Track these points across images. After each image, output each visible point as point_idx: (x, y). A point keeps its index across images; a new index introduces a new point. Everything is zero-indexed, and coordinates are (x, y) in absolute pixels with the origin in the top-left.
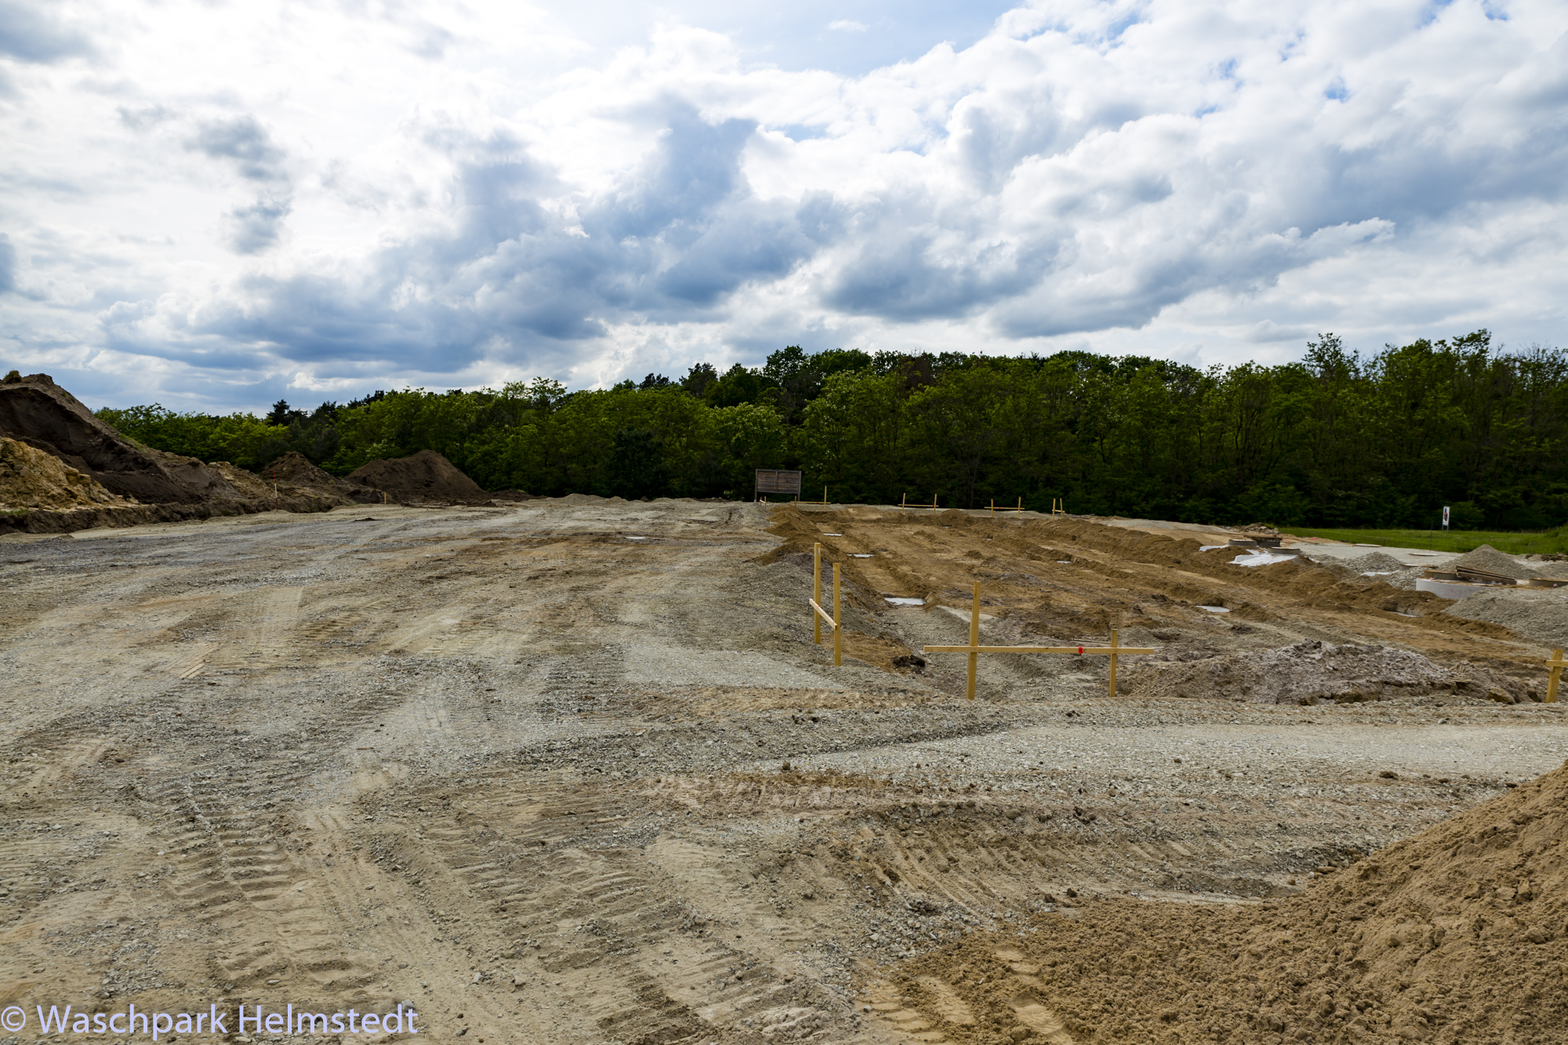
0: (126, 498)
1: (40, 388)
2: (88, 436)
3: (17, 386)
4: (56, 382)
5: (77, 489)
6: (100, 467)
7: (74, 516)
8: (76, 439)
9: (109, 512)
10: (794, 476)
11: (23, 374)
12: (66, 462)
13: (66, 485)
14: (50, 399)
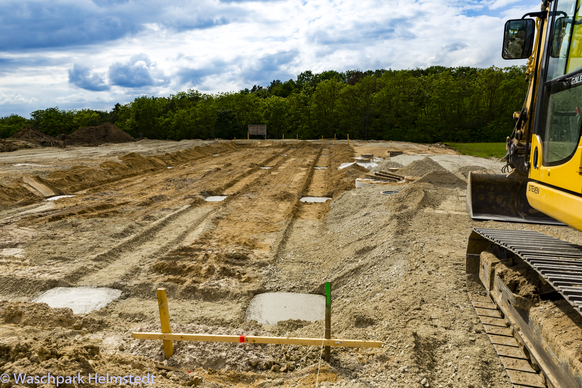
10: (264, 127)
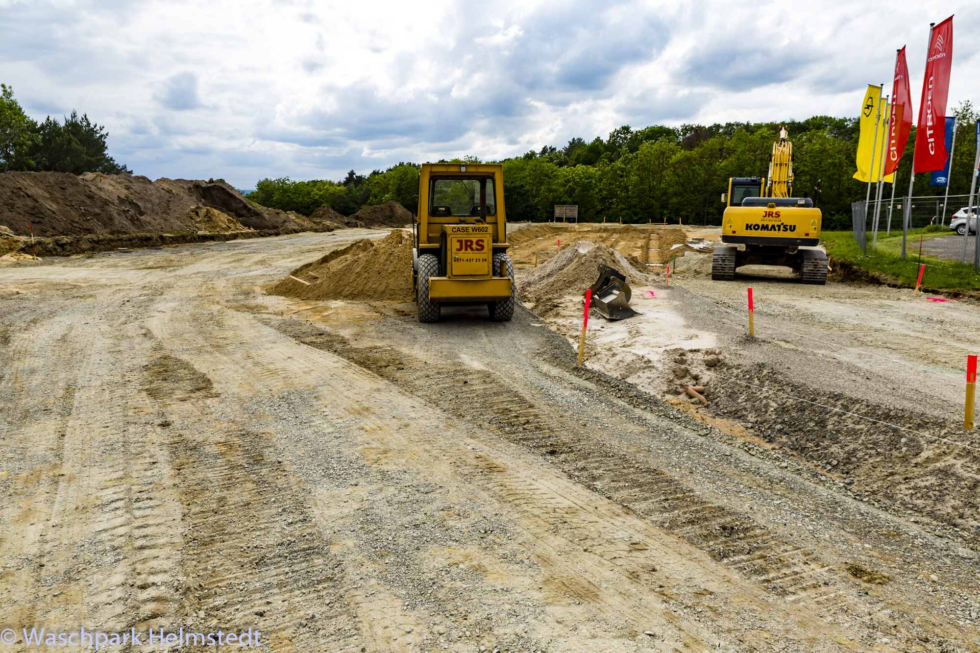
0: (249, 228)
1: (220, 184)
2: (238, 203)
3: (212, 184)
4: (226, 181)
5: (231, 225)
6: (242, 216)
7: (230, 235)
8: (234, 205)
9: (242, 233)
10: (574, 208)
11: (214, 180)
12: (229, 215)
13: (227, 224)
14: (224, 189)
